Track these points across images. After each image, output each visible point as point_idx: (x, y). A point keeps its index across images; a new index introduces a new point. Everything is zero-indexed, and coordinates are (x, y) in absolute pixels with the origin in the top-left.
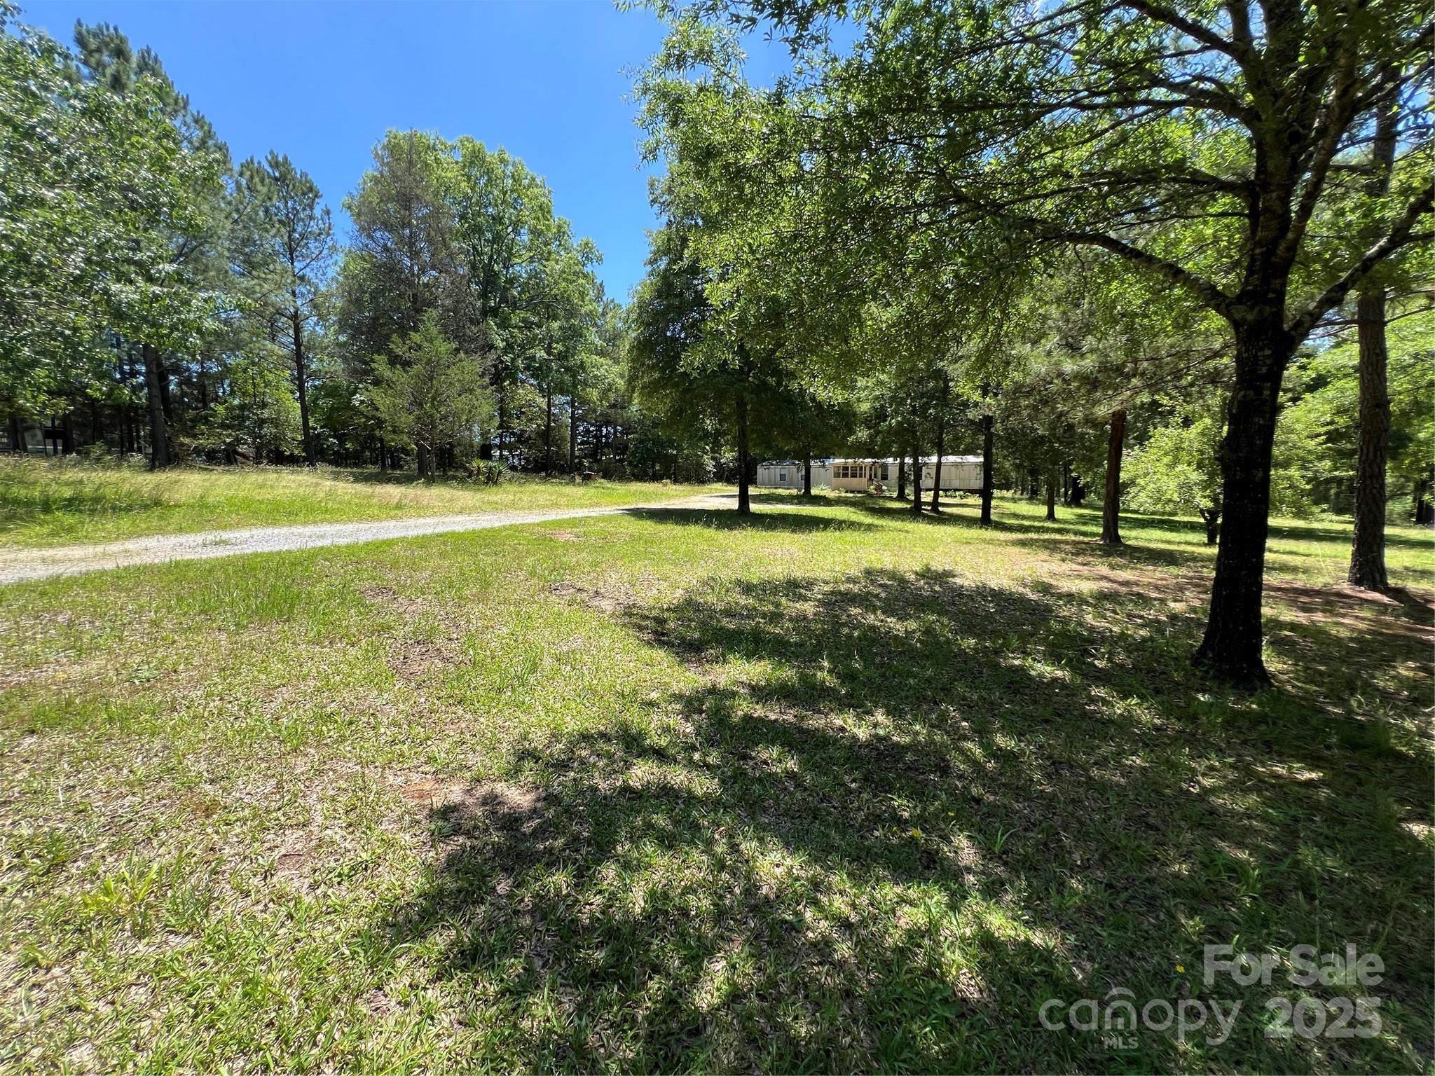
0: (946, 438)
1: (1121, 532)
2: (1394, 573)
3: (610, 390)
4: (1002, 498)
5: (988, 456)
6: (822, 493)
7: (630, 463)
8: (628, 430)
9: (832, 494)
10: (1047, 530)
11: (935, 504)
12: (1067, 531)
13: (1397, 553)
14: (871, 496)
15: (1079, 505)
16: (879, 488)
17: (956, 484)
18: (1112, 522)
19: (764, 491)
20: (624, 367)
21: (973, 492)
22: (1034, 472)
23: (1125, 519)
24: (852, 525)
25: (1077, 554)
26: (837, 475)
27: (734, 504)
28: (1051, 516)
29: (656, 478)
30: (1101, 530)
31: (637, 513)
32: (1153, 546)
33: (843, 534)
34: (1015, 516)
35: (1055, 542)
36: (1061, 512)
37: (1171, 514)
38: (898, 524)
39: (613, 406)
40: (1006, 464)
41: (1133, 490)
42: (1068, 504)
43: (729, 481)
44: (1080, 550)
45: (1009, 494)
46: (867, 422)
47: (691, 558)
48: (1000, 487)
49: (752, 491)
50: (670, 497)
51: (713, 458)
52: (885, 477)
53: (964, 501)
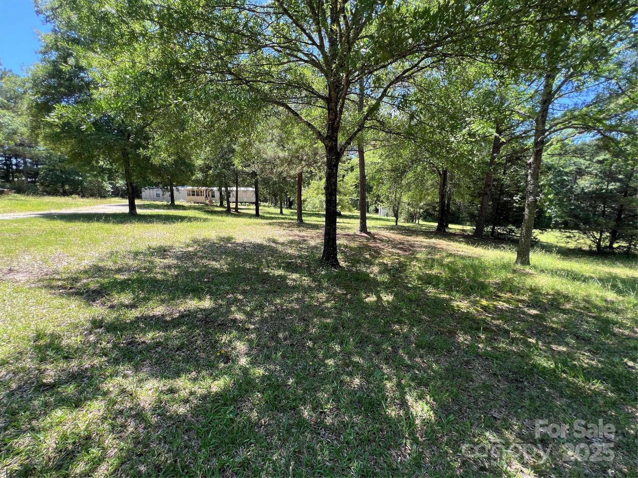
0: (240, 180)
1: (303, 218)
2: (370, 228)
3: (15, 133)
4: (264, 206)
5: (256, 188)
6: (181, 204)
7: (42, 184)
8: (36, 162)
9: (186, 204)
10: (279, 218)
11: (236, 209)
12: (286, 218)
13: (371, 221)
14: (207, 205)
15: (291, 208)
16: (211, 201)
17: (245, 200)
18: (300, 214)
19: (146, 202)
20: (26, 119)
21: (253, 203)
22: (275, 195)
23: (304, 213)
24: (196, 219)
25: (289, 227)
26: (189, 195)
27: (126, 210)
28: (281, 213)
29: (65, 194)
30: (296, 218)
31: (50, 217)
32: (313, 223)
33: (192, 224)
34: (269, 213)
35: (282, 223)
36: (285, 211)
37: (318, 211)
38: (220, 218)
39: (21, 145)
40: (264, 191)
41: (306, 203)
42: (287, 208)
43: (123, 197)
44: (290, 225)
45: (267, 204)
46: (201, 170)
47: (95, 242)
48: (263, 201)
49: (137, 202)
50: (78, 206)
51: (110, 183)
52: (213, 196)
53: (249, 207)
